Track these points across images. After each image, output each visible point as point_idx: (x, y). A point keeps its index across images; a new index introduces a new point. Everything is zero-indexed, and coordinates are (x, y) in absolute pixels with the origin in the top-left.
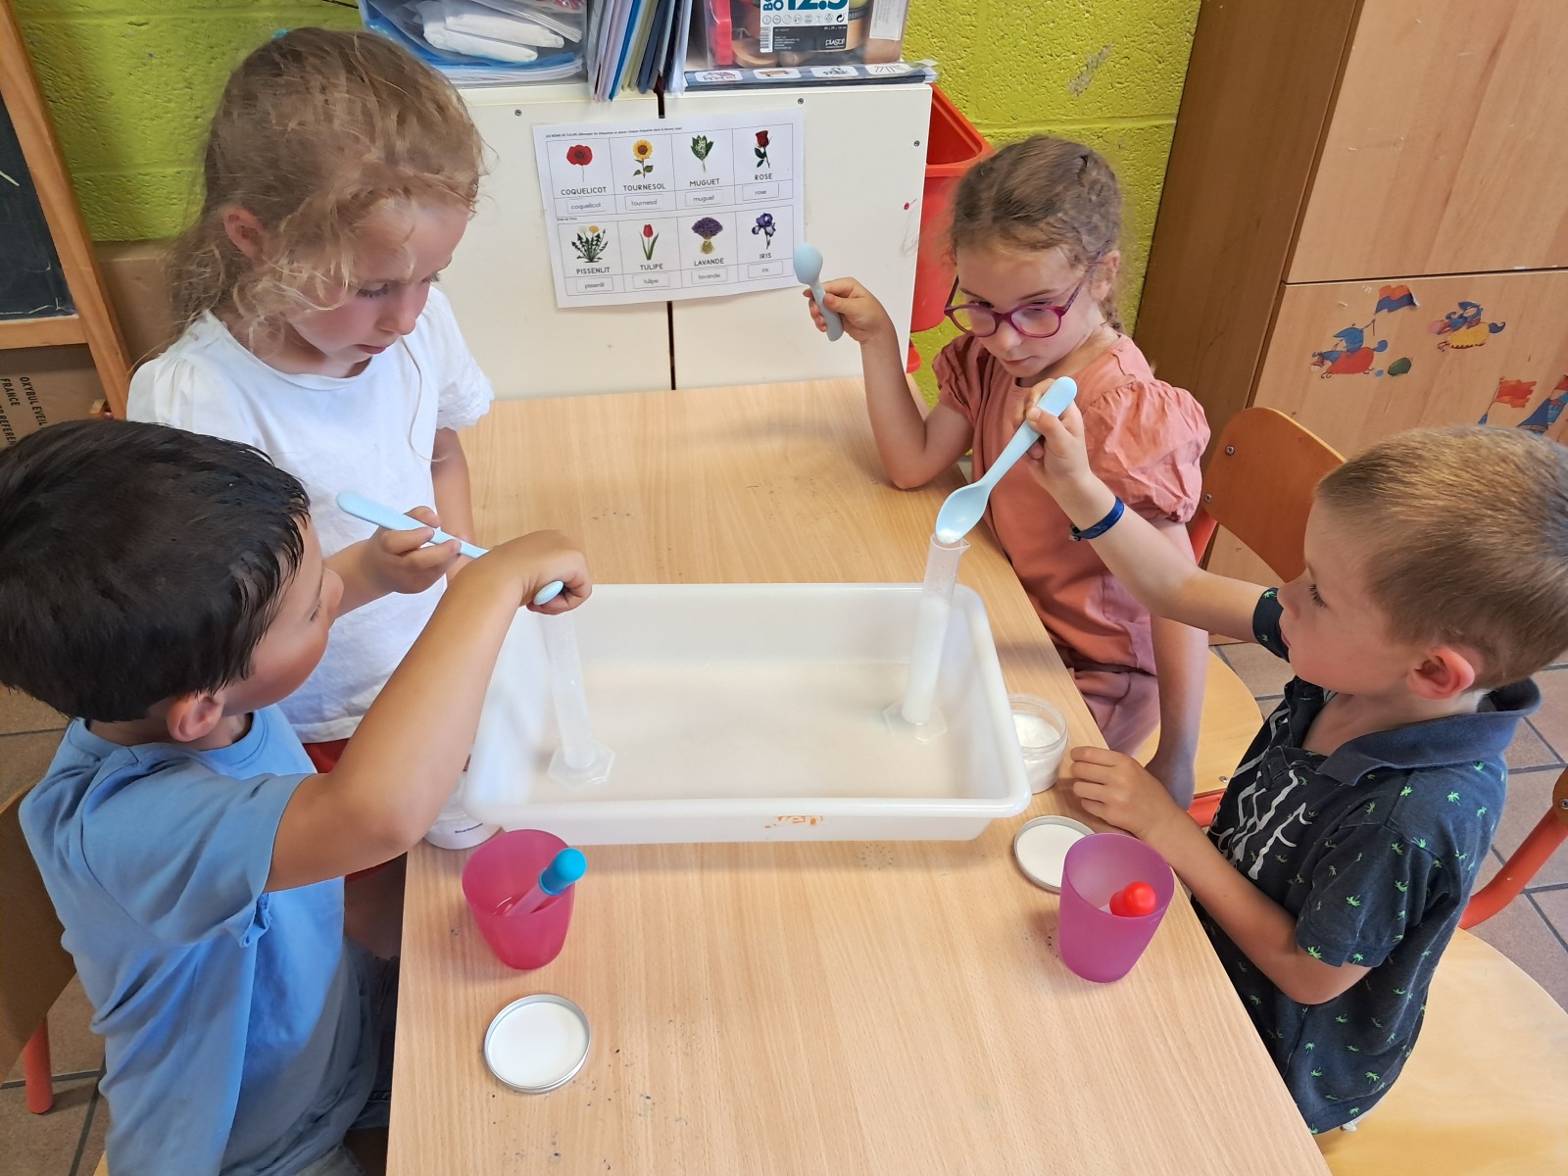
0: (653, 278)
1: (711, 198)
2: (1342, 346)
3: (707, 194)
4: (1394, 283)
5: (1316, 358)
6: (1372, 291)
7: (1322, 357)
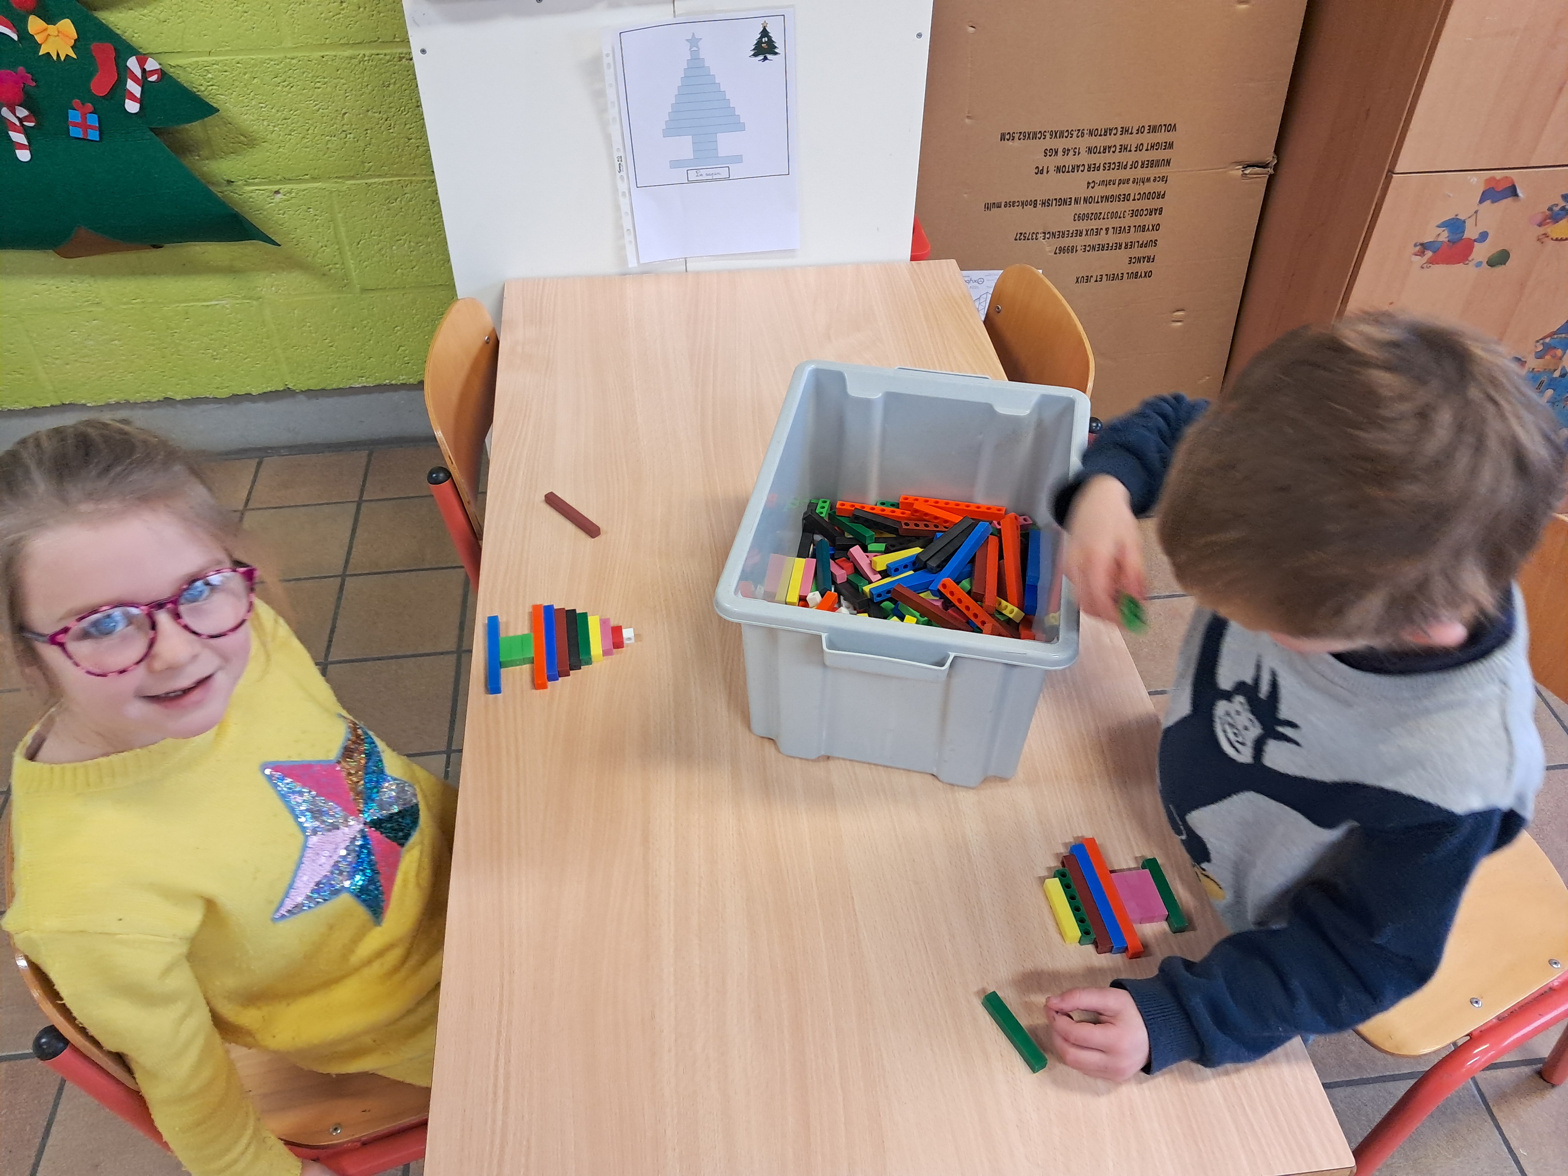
2: (1444, 236)
4: (1499, 174)
5: (1418, 248)
6: (1477, 182)
7: (1424, 247)
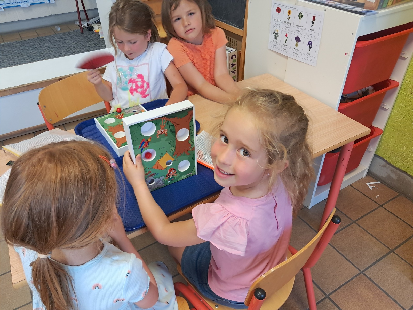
0: (285, 49)
1: (300, 31)
3: (299, 30)
